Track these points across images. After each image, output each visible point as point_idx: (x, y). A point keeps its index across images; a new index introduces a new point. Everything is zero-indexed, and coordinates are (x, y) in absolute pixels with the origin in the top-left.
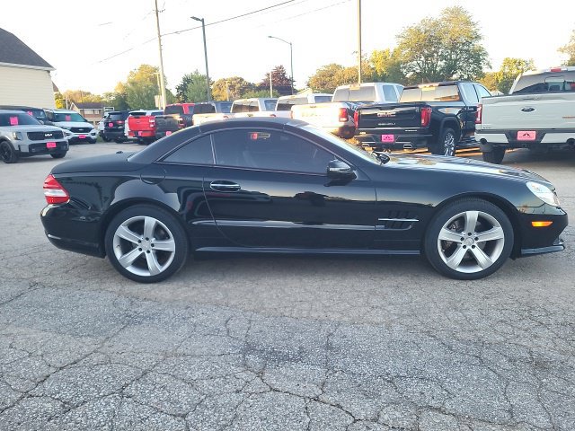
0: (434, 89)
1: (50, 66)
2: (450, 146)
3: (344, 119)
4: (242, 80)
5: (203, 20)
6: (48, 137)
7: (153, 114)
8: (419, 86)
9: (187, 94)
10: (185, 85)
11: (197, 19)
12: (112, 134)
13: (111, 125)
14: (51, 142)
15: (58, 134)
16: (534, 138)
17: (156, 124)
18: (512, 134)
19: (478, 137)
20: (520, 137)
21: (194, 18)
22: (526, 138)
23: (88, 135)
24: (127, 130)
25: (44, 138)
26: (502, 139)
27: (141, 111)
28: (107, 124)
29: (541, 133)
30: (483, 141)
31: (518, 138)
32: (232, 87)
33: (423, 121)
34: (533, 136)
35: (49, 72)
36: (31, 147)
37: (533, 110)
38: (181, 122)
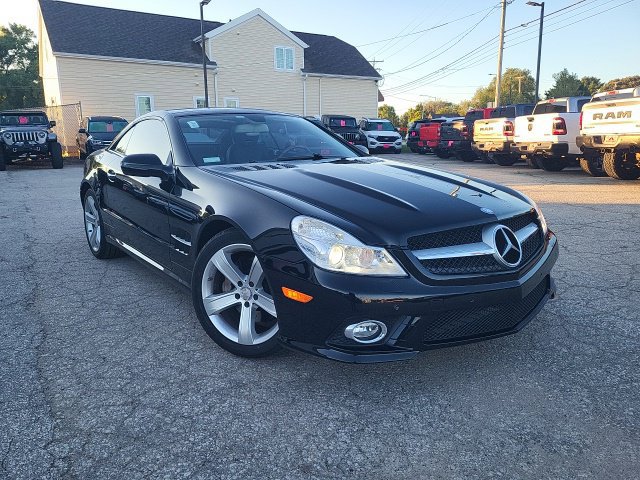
1: (379, 76)
5: (543, 5)
11: (535, 4)
13: (414, 134)
21: (530, 3)
23: (393, 144)
28: (410, 134)
35: (376, 81)
38: (464, 130)
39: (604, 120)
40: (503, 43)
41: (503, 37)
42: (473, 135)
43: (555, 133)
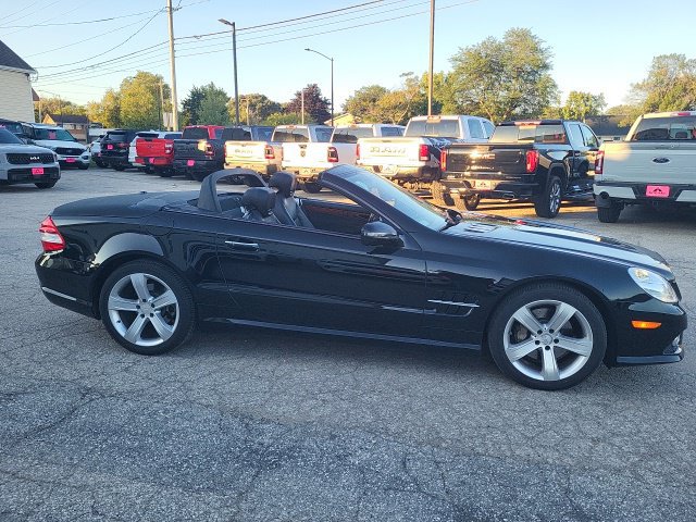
0: (534, 127)
1: (31, 68)
2: (555, 198)
3: (426, 158)
4: (264, 98)
5: (234, 24)
6: (34, 161)
7: (167, 137)
8: (516, 123)
9: (199, 113)
10: (194, 100)
11: (227, 23)
12: (112, 160)
13: (110, 147)
14: (38, 168)
15: (46, 158)
16: (666, 195)
17: (173, 150)
18: (639, 188)
19: (598, 190)
20: (650, 192)
21: (222, 21)
22: (658, 195)
23: (80, 158)
24: (133, 155)
25: (29, 162)
26: (629, 194)
27: (152, 132)
28: (104, 146)
29: (676, 189)
30: (604, 195)
31: (648, 194)
32: (252, 106)
33: (529, 166)
34: (665, 193)
35: (28, 75)
36: (11, 172)
37: (667, 161)
38: (209, 149)
39: (381, 154)
40: (173, 51)
41: (173, 45)
42: (225, 156)
43: (331, 161)
